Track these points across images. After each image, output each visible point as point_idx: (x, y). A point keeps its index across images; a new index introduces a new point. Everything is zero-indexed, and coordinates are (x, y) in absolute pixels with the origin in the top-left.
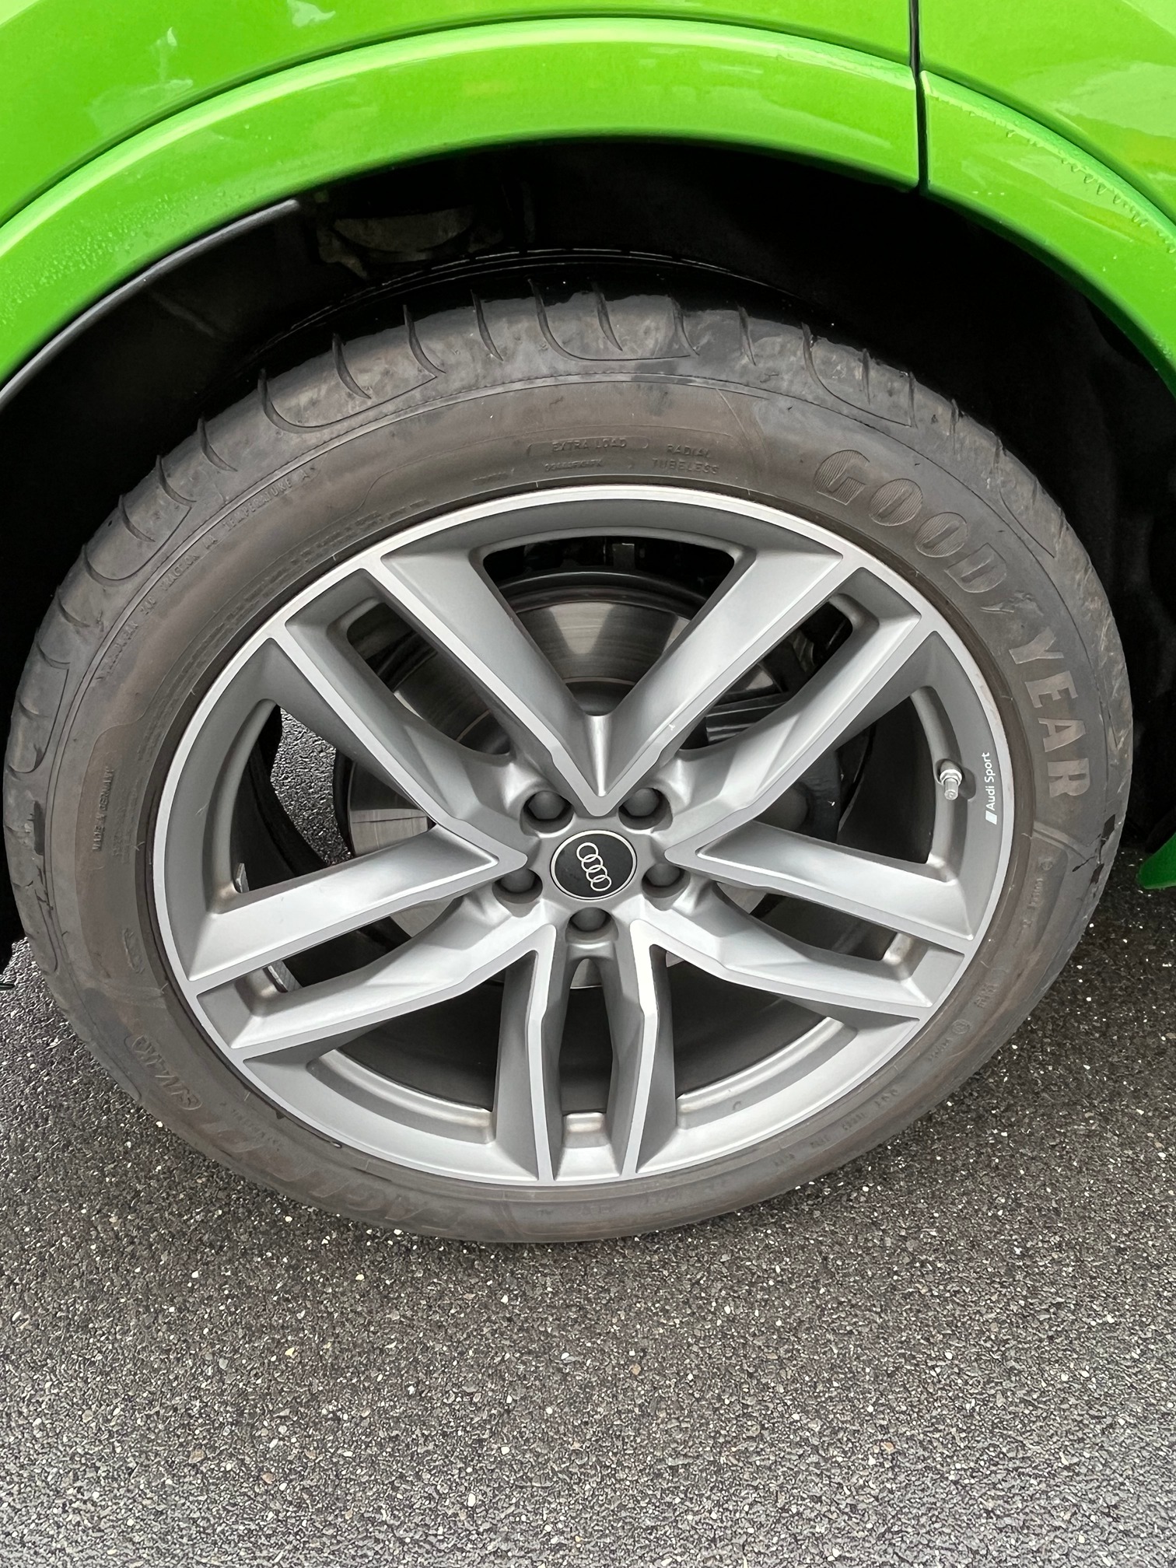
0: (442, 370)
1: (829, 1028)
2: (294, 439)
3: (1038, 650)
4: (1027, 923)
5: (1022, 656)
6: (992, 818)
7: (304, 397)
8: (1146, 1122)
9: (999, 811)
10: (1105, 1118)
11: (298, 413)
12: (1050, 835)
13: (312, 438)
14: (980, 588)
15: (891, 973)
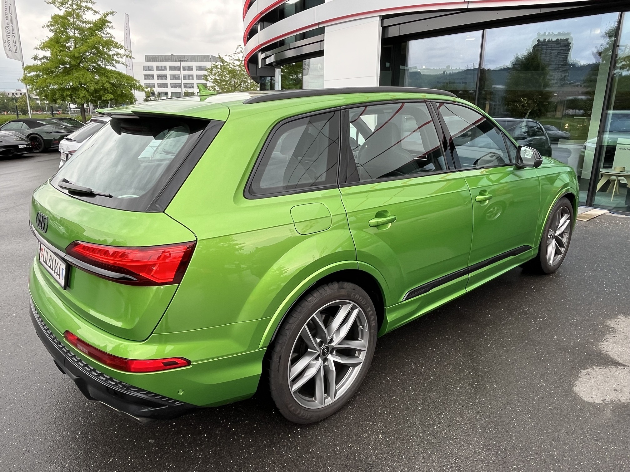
0: (322, 293)
1: (351, 368)
2: (310, 303)
3: (369, 309)
4: (372, 343)
5: (368, 310)
6: (366, 331)
7: (310, 299)
8: (385, 376)
9: (367, 330)
10: (380, 377)
11: (310, 301)
12: (372, 331)
13: (312, 303)
14: (364, 304)
15: (357, 357)
